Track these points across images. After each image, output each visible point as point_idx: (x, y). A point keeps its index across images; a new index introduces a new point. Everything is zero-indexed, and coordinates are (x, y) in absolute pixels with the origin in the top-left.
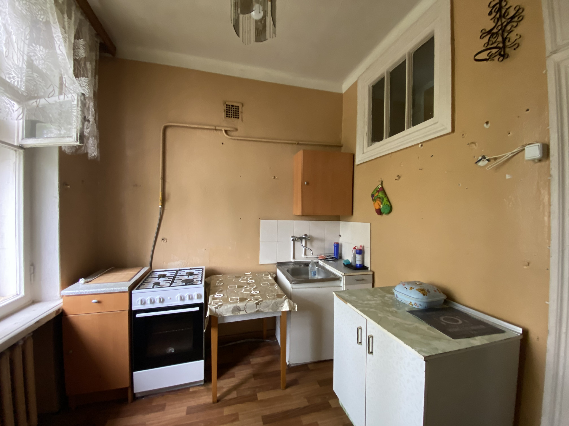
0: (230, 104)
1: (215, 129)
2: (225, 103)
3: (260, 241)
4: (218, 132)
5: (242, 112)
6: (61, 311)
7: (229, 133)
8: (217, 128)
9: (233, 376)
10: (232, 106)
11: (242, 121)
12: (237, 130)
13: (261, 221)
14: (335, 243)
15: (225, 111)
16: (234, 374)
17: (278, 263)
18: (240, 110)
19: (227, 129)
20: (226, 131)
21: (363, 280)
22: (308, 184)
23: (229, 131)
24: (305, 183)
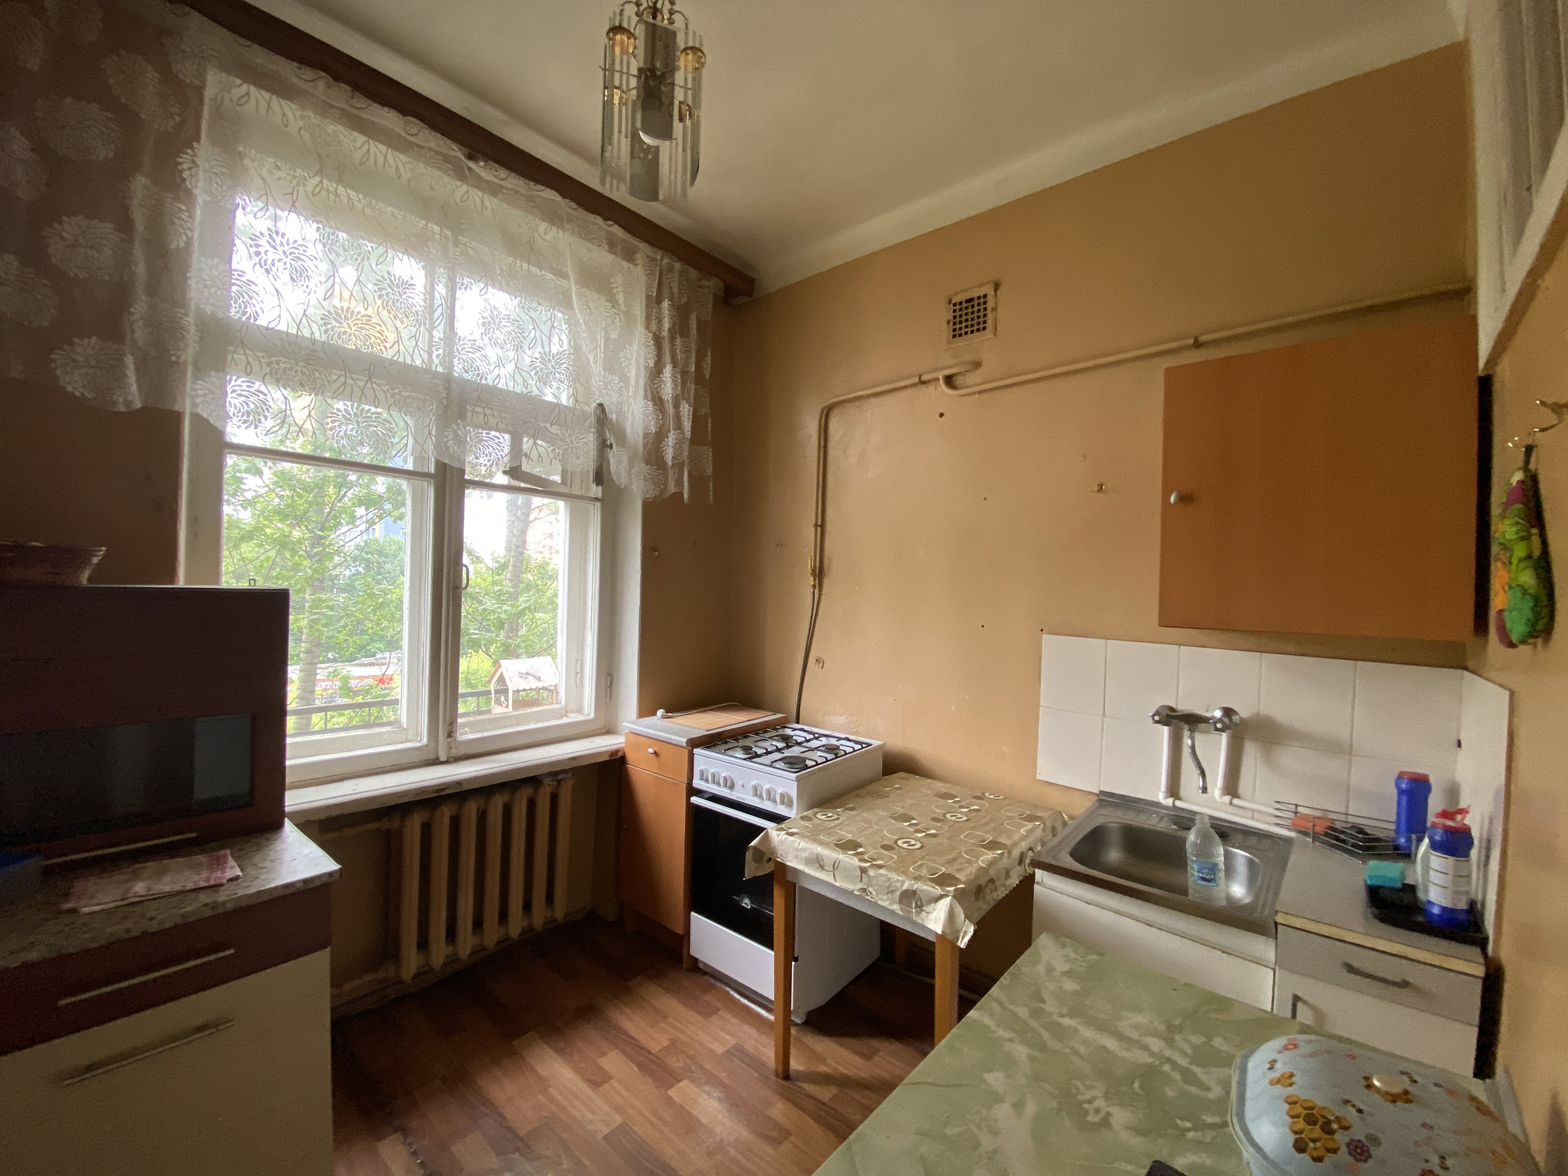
0: (963, 297)
1: (924, 383)
2: (950, 301)
3: (1043, 702)
4: (931, 387)
5: (994, 309)
6: (620, 754)
7: (958, 381)
8: (925, 378)
9: (868, 1057)
10: (968, 301)
11: (995, 334)
12: (978, 365)
13: (1045, 637)
14: (1401, 776)
15: (948, 323)
16: (876, 1051)
17: (1103, 793)
18: (990, 305)
19: (948, 372)
20: (950, 381)
21: (1405, 984)
22: (1185, 499)
23: (956, 374)
24: (1172, 499)
